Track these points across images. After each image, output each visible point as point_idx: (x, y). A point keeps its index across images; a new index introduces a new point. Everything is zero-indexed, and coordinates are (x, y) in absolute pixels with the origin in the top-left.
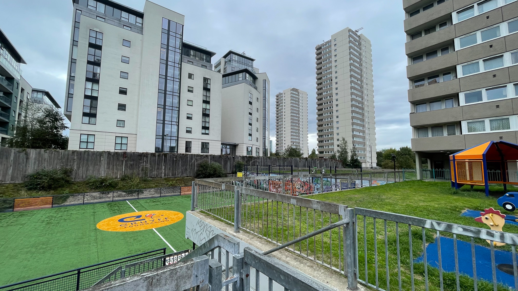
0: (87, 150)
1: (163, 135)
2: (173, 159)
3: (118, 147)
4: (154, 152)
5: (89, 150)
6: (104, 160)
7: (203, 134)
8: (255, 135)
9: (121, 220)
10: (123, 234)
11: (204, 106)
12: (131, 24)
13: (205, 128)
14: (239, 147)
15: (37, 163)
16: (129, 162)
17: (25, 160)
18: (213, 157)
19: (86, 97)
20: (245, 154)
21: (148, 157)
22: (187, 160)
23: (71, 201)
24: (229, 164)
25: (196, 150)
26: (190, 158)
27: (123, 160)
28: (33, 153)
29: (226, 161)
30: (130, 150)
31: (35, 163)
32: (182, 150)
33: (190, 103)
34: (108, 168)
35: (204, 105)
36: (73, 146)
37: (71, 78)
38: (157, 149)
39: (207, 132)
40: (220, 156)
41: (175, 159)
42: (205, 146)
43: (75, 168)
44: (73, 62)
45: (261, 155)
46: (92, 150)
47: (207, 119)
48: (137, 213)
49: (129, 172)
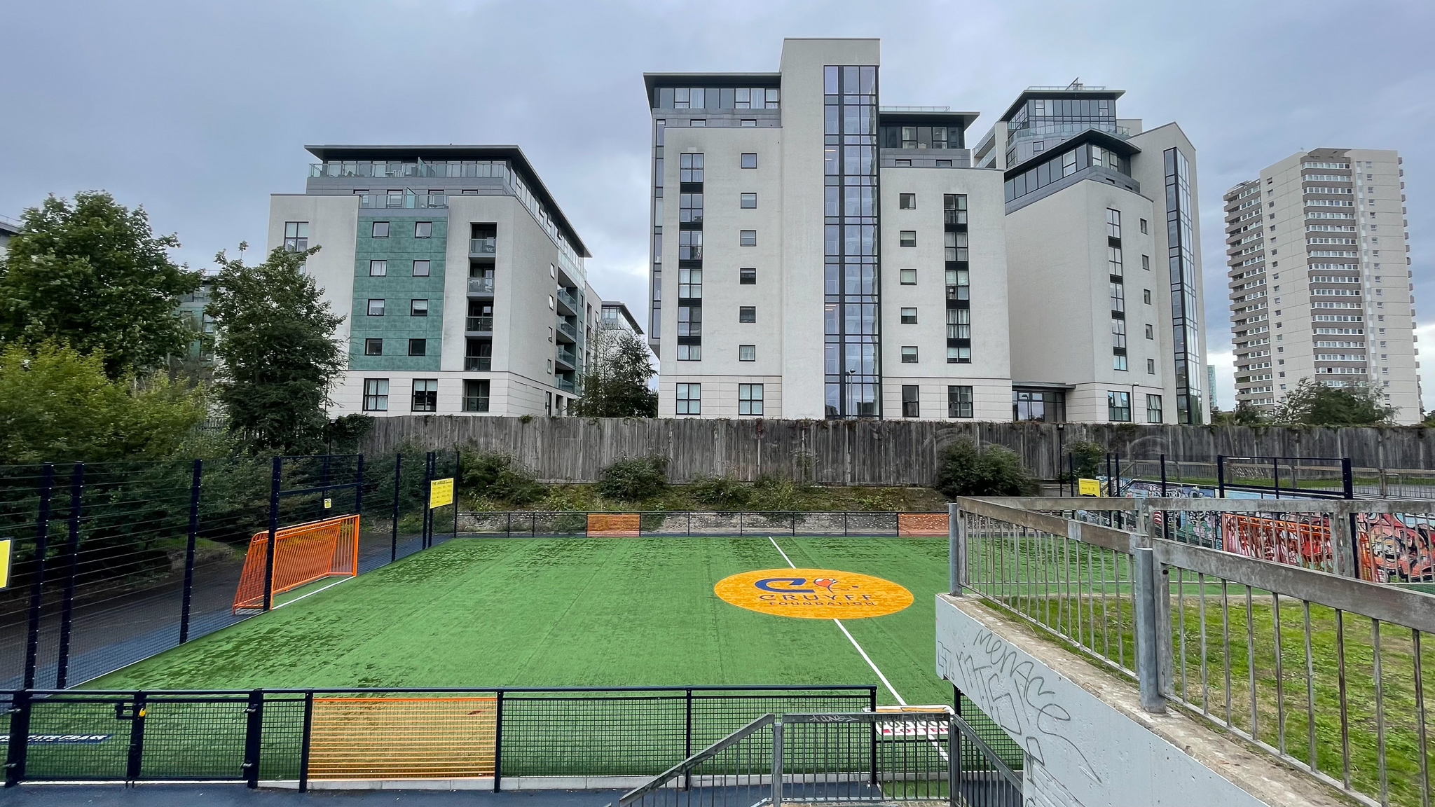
0: (689, 417)
1: (843, 374)
2: (872, 438)
3: (746, 408)
4: (821, 417)
5: (692, 416)
6: (720, 439)
7: (950, 361)
8: (1139, 349)
9: (762, 585)
10: (769, 620)
11: (951, 278)
12: (757, 111)
13: (954, 343)
14: (1076, 394)
15: (615, 444)
16: (770, 444)
17: (598, 440)
18: (989, 430)
19: (682, 302)
20: (1103, 417)
21: (810, 430)
22: (910, 439)
23: (667, 527)
24: (1043, 450)
25: (934, 409)
26: (917, 433)
27: (757, 440)
28: (608, 424)
29: (1034, 440)
30: (770, 414)
31: (612, 444)
32: (893, 411)
33: (909, 278)
34: (729, 457)
35: (951, 275)
36: (666, 410)
37: (656, 268)
38: (830, 412)
39: (964, 353)
40: (1012, 428)
41: (876, 436)
42: (959, 397)
43: (671, 456)
44: (657, 232)
45: (1171, 417)
46: (697, 417)
47: (963, 317)
48: (795, 572)
49: (770, 468)
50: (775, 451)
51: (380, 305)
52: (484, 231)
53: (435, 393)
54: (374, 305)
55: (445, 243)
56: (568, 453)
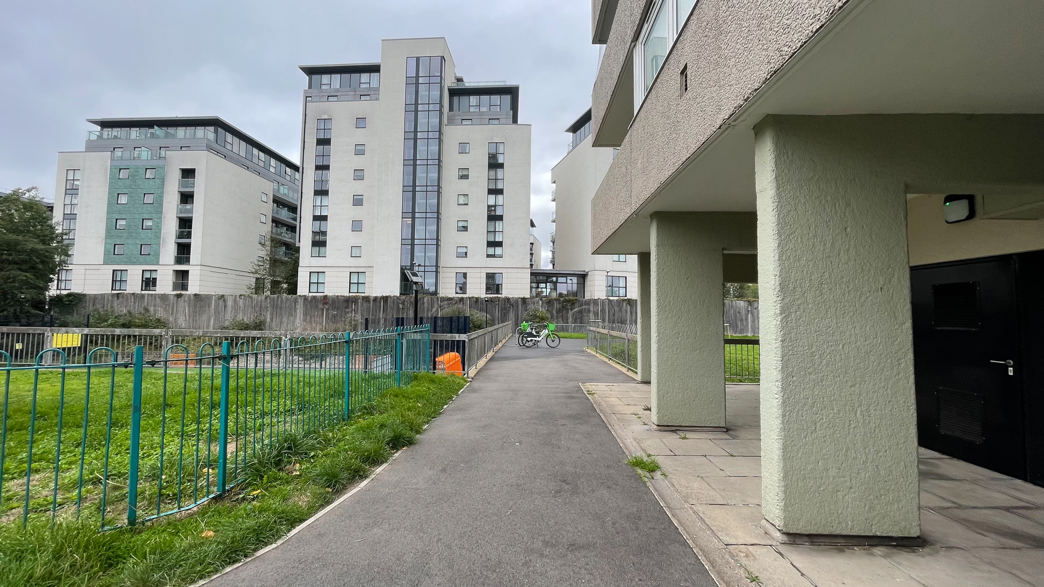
2: (398, 306)
3: (354, 288)
6: (300, 308)
7: (488, 256)
11: (492, 200)
13: (492, 244)
14: (588, 278)
15: (234, 312)
16: (332, 311)
17: (223, 309)
18: (476, 301)
25: (477, 289)
26: (428, 304)
27: (323, 309)
28: (230, 298)
29: (505, 309)
31: (232, 311)
32: (448, 290)
33: (464, 200)
35: (491, 198)
36: (303, 290)
39: (498, 250)
41: (401, 306)
47: (499, 225)
50: (334, 316)
51: (123, 222)
52: (188, 173)
53: (155, 279)
54: (120, 223)
55: (163, 182)
56: (205, 317)
